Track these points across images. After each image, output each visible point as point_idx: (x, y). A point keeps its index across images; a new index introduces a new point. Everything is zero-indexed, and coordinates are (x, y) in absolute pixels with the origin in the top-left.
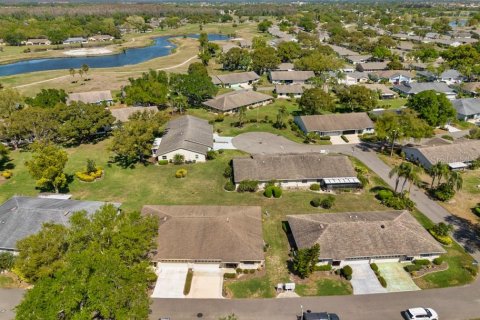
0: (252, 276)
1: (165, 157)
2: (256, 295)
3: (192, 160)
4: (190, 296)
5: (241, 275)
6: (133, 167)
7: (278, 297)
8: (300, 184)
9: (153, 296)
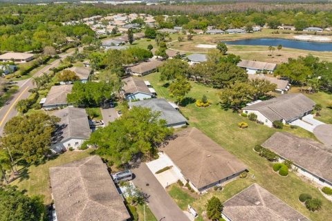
0: (189, 193)
1: (247, 112)
2: (177, 201)
3: (262, 121)
4: (156, 176)
5: (186, 188)
6: (226, 110)
7: (184, 212)
8: (317, 180)
9: (147, 164)
